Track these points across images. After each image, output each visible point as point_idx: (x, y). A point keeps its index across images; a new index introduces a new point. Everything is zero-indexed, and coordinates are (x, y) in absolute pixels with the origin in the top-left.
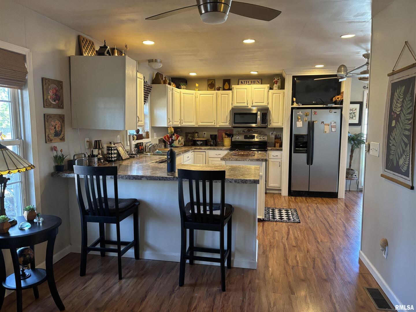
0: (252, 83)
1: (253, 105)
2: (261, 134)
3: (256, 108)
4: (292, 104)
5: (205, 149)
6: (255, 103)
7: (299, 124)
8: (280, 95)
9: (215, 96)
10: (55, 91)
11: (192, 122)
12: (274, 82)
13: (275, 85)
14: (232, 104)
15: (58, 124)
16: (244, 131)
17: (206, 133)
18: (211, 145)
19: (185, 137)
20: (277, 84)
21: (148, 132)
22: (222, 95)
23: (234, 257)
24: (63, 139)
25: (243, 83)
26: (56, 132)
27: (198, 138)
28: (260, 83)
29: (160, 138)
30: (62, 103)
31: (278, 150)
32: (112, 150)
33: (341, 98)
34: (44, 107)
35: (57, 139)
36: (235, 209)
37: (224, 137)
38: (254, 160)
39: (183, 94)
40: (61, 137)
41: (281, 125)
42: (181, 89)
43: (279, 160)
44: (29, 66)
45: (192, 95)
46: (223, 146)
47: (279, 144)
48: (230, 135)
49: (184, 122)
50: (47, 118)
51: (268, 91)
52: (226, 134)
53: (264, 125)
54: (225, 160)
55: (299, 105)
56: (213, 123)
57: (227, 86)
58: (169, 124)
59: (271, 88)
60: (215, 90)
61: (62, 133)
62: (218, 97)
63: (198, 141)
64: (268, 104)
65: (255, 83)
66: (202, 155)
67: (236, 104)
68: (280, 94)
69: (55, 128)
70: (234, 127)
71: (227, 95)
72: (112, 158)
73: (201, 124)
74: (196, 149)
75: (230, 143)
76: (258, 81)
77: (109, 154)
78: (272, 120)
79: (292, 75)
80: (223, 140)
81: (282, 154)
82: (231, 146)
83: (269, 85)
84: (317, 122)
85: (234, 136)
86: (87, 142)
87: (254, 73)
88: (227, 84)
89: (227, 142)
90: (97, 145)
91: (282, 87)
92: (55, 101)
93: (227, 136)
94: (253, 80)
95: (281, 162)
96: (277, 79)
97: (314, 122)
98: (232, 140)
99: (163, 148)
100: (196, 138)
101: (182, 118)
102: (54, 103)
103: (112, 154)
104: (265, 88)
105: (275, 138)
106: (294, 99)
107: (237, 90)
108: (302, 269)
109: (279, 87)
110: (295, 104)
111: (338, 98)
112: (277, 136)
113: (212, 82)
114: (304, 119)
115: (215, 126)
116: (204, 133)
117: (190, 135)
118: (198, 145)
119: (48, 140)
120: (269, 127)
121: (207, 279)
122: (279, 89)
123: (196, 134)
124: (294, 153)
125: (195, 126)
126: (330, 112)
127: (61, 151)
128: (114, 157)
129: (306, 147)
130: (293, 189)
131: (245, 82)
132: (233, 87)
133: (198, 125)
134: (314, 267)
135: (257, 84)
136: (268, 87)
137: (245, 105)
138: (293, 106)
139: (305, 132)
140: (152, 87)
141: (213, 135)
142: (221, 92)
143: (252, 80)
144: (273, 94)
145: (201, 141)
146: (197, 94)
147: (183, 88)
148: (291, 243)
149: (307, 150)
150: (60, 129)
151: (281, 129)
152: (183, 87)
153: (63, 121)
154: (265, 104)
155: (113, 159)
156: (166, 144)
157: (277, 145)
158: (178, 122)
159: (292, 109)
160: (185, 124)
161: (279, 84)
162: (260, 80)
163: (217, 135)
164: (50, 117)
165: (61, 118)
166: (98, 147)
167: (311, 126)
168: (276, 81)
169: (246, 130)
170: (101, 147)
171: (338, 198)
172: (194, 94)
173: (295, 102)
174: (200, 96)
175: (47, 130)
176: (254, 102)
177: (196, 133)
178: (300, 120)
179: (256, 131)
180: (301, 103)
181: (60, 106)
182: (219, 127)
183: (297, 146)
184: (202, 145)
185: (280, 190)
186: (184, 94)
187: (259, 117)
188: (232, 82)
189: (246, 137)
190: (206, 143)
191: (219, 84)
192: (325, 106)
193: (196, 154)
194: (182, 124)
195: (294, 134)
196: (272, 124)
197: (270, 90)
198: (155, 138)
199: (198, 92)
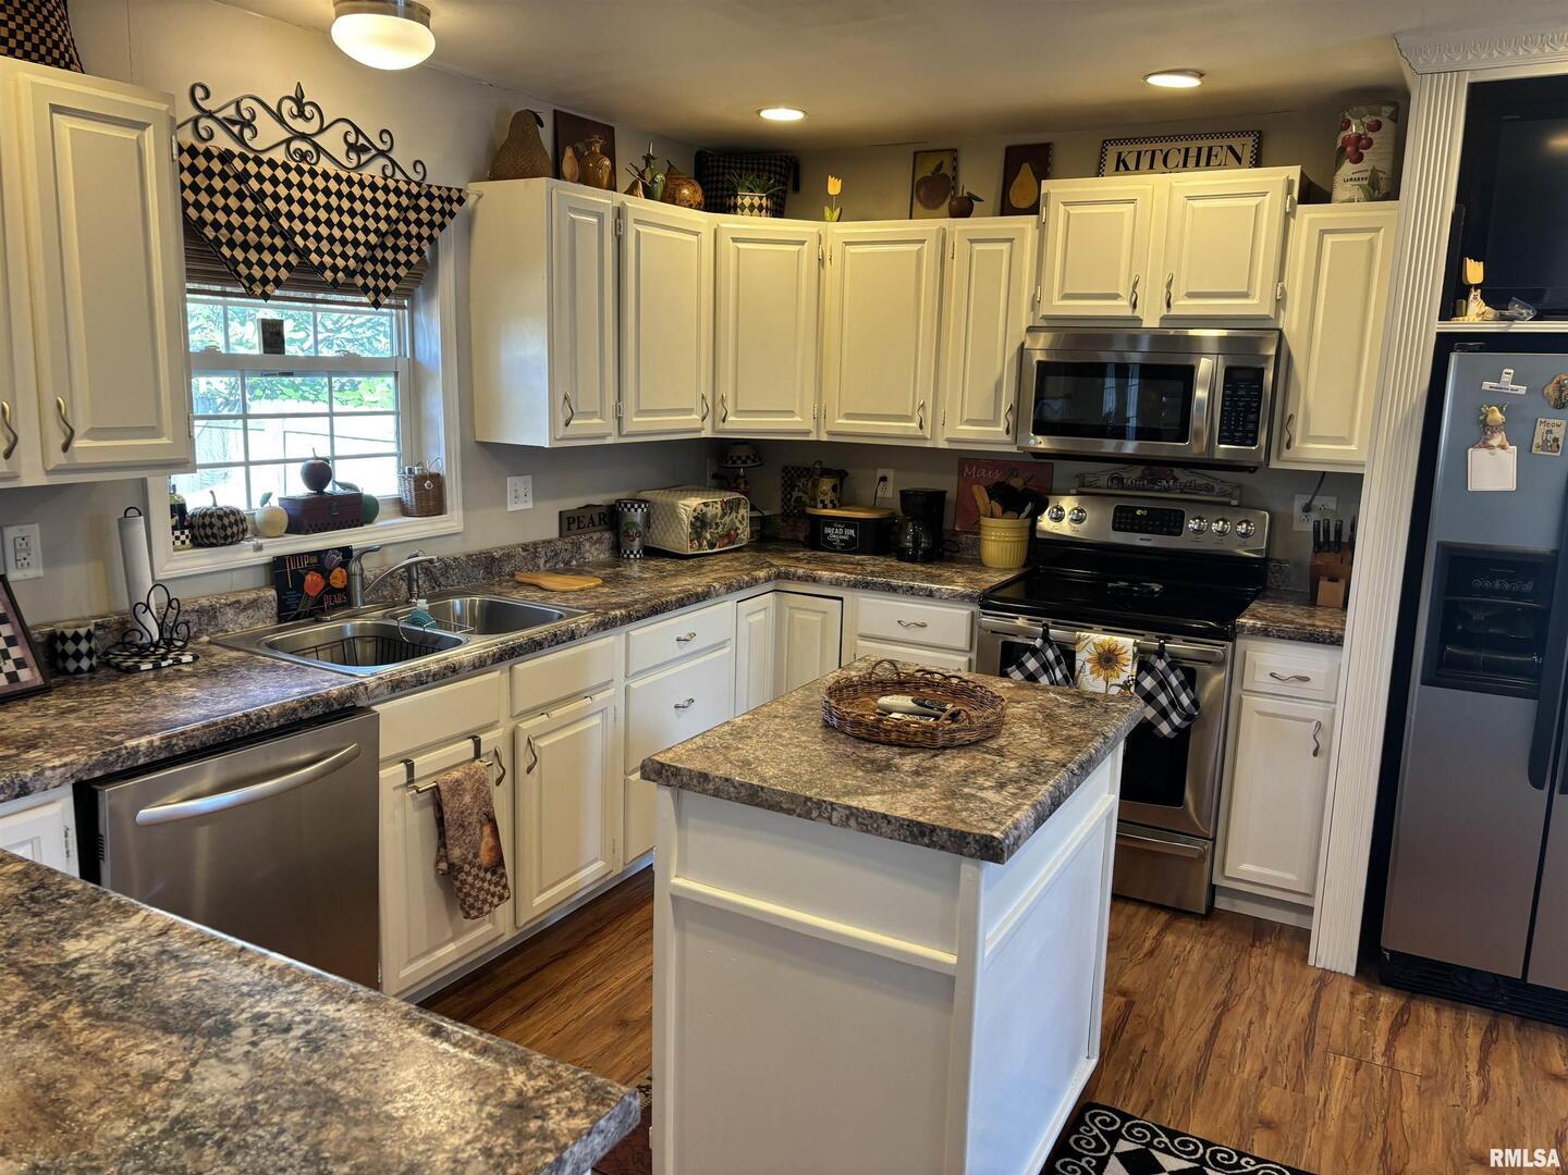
1: (1174, 312)
2: (1228, 504)
4: (1449, 311)
5: (837, 583)
6: (1191, 295)
7: (1493, 468)
8: (1371, 245)
9: (929, 251)
11: (791, 413)
12: (1343, 149)
13: (1347, 168)
14: (1035, 303)
16: (1121, 480)
17: (890, 474)
19: (776, 496)
20: (1358, 159)
22: (978, 247)
25: (1132, 165)
27: (834, 507)
28: (1247, 155)
29: (573, 503)
31: (1318, 639)
37: (982, 510)
39: (735, 240)
42: (735, 213)
43: (1317, 711)
45: (797, 248)
48: (1020, 501)
49: (738, 412)
51: (1288, 216)
52: (998, 494)
53: (1239, 452)
55: (1505, 318)
56: (915, 425)
57: (1021, 189)
59: (1313, 192)
62: (949, 255)
63: (830, 521)
64: (1280, 303)
65: (1208, 164)
66: (818, 618)
67: (1057, 305)
68: (1378, 230)
71: (1005, 247)
73: (842, 425)
75: (1026, 544)
76: (1231, 148)
78: (1300, 423)
79: (1469, 78)
80: (977, 527)
82: (1024, 566)
83: (1294, 172)
88: (1024, 173)
89: (999, 541)
91: (1385, 187)
93: (999, 507)
94: (1200, 143)
96: (1366, 120)
98: (1029, 530)
100: (825, 507)
101: (727, 390)
104: (1264, 194)
105: (1319, 547)
106: (1472, 271)
107: (1074, 210)
109: (1370, 184)
110: (1473, 305)
112: (1327, 532)
113: (940, 166)
114: (1541, 429)
115: (927, 438)
116: (880, 473)
117: (803, 480)
118: (830, 546)
120: (1274, 464)
122: (1371, 199)
123: (826, 485)
124: (1424, 682)
125: (812, 437)
129: (1536, 649)
130: (1392, 940)
131: (1145, 159)
132: (1052, 195)
133: (830, 433)
135: (1220, 166)
136: (1290, 183)
137: (1121, 308)
138: (1455, 326)
139: (1532, 531)
140: (460, 201)
141: (916, 493)
143: (1193, 146)
144: (1323, 232)
145: (848, 523)
146: (829, 243)
147: (752, 207)
151: (1349, 485)
152: (747, 201)
154: (1256, 304)
157: (1332, 593)
158: (690, 411)
159: (1446, 344)
160: (740, 424)
161: (1374, 158)
162: (1250, 141)
163: (946, 493)
168: (1359, 138)
169: (1131, 476)
172: (812, 242)
173: (1473, 293)
174: (844, 252)
176: (1178, 291)
177: (826, 473)
178: (1498, 439)
179: (1202, 482)
182: (945, 445)
184: (849, 547)
186: (740, 245)
187: (1201, 394)
188: (1059, 157)
189: (1124, 519)
190: (878, 539)
191: (979, 174)
193: (791, 608)
194: (721, 426)
195: (1439, 544)
196: (1297, 443)
197: (1300, 207)
198: (510, 509)
199: (836, 231)
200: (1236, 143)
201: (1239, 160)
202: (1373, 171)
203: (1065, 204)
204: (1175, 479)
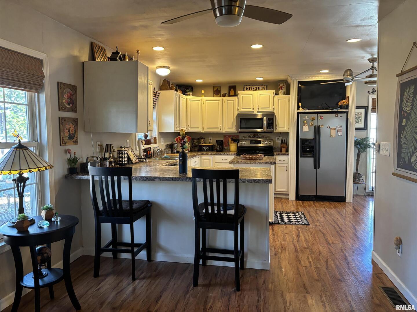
0: (258, 89)
1: (259, 110)
2: (267, 139)
3: (262, 113)
4: (298, 109)
5: (212, 154)
6: (261, 108)
7: (306, 129)
8: (285, 101)
9: (220, 102)
10: (69, 96)
11: (198, 128)
12: (280, 88)
13: (280, 91)
14: (238, 110)
15: (71, 126)
16: (250, 137)
17: (212, 138)
18: (217, 151)
19: (191, 143)
20: (282, 90)
21: (156, 137)
22: (228, 101)
23: (247, 257)
24: (76, 142)
25: (249, 89)
26: (70, 135)
28: (265, 89)
29: (167, 143)
30: (76, 107)
31: (285, 155)
32: (122, 154)
33: (346, 103)
34: (59, 110)
35: (71, 141)
36: (247, 208)
37: (230, 142)
38: (262, 163)
39: (189, 100)
40: (75, 139)
41: (287, 130)
42: (187, 95)
43: (286, 165)
44: (46, 70)
45: (198, 101)
46: (229, 151)
47: (285, 149)
48: (236, 140)
49: (191, 128)
50: (62, 121)
51: (274, 97)
52: (232, 139)
53: (269, 130)
54: (234, 163)
55: (304, 110)
56: (220, 129)
57: (232, 92)
58: (177, 130)
59: (276, 94)
60: (221, 96)
61: (76, 136)
62: (224, 102)
63: (204, 146)
64: (274, 109)
65: (260, 89)
66: (208, 160)
67: (241, 110)
68: (286, 99)
69: (69, 131)
70: (240, 132)
71: (233, 101)
72: (122, 161)
73: (207, 130)
74: (202, 154)
75: (237, 148)
76: (263, 87)
77: (120, 157)
78: (278, 125)
79: (298, 81)
80: (229, 145)
81: (289, 158)
82: (237, 151)
83: (274, 91)
84: (323, 126)
85: (240, 141)
86: (99, 145)
87: (260, 79)
88: (232, 90)
89: (233, 147)
90: (109, 148)
91: (288, 93)
92: (69, 105)
93: (233, 142)
94: (258, 86)
95: (287, 166)
96: (283, 84)
97: (320, 126)
98: (238, 145)
99: (170, 154)
100: (203, 144)
101: (189, 124)
102: (68, 107)
103: (122, 157)
104: (270, 94)
105: (282, 143)
106: (300, 104)
107: (243, 96)
108: (316, 270)
109: (284, 93)
110: (301, 109)
111: (344, 103)
112: (283, 141)
113: (218, 89)
114: (311, 123)
115: (221, 131)
116: (210, 138)
117: (196, 140)
118: (204, 151)
119: (62, 143)
120: (275, 132)
121: (221, 279)
122: (284, 95)
123: (202, 140)
124: (300, 157)
125: (201, 132)
126: (336, 116)
127: (75, 153)
128: (125, 161)
129: (313, 151)
130: (301, 193)
131: (251, 89)
132: (239, 94)
133: (204, 131)
134: (327, 268)
135: (262, 90)
136: (274, 93)
137: (251, 110)
138: (299, 111)
139: (311, 136)
140: (159, 94)
141: (219, 140)
142: (227, 98)
143: (258, 87)
144: (279, 99)
145: (207, 146)
147: (190, 95)
148: (302, 245)
149: (313, 155)
150: (74, 132)
151: (287, 134)
152: (189, 94)
153: (76, 125)
154: (270, 109)
155: (124, 163)
156: (173, 150)
157: (284, 150)
159: (298, 113)
160: (191, 130)
161: (284, 89)
163: (223, 140)
164: (65, 120)
165: (75, 121)
166: (109, 151)
167: (317, 130)
168: (282, 87)
169: (252, 136)
170: (112, 151)
171: (346, 202)
172: (201, 100)
173: (301, 107)
174: (205, 102)
175: (62, 133)
176: (259, 107)
177: (202, 138)
178: (306, 125)
179: (262, 136)
180: (307, 108)
181: (74, 110)
182: (225, 132)
183: (303, 150)
184: (208, 151)
185: (288, 195)
186: (190, 101)
187: (265, 122)
188: (237, 88)
189: (252, 142)
190: (212, 149)
191: (224, 90)
192: (330, 110)
193: (203, 159)
194: (188, 130)
195: (301, 139)
196: (278, 129)
197: (275, 96)
198: (162, 143)
199: (204, 99)
200: (264, 87)
201: (264, 89)
202: (284, 91)
203: (242, 95)
204: (258, 136)
